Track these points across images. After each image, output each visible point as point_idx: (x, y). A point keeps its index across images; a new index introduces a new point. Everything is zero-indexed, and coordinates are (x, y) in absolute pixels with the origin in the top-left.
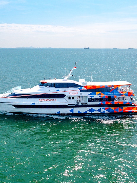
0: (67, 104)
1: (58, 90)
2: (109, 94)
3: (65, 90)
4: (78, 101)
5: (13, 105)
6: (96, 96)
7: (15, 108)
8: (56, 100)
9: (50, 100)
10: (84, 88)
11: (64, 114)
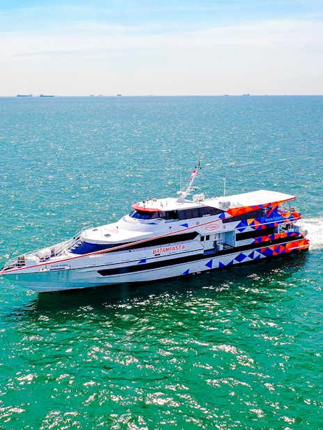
0: (202, 252)
1: (186, 225)
2: (266, 220)
3: (198, 223)
4: (215, 242)
5: (99, 272)
6: (248, 229)
7: (102, 276)
8: (183, 247)
9: (174, 249)
10: (227, 216)
11: (196, 273)
